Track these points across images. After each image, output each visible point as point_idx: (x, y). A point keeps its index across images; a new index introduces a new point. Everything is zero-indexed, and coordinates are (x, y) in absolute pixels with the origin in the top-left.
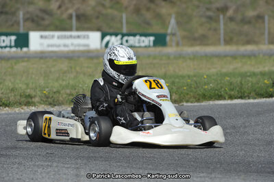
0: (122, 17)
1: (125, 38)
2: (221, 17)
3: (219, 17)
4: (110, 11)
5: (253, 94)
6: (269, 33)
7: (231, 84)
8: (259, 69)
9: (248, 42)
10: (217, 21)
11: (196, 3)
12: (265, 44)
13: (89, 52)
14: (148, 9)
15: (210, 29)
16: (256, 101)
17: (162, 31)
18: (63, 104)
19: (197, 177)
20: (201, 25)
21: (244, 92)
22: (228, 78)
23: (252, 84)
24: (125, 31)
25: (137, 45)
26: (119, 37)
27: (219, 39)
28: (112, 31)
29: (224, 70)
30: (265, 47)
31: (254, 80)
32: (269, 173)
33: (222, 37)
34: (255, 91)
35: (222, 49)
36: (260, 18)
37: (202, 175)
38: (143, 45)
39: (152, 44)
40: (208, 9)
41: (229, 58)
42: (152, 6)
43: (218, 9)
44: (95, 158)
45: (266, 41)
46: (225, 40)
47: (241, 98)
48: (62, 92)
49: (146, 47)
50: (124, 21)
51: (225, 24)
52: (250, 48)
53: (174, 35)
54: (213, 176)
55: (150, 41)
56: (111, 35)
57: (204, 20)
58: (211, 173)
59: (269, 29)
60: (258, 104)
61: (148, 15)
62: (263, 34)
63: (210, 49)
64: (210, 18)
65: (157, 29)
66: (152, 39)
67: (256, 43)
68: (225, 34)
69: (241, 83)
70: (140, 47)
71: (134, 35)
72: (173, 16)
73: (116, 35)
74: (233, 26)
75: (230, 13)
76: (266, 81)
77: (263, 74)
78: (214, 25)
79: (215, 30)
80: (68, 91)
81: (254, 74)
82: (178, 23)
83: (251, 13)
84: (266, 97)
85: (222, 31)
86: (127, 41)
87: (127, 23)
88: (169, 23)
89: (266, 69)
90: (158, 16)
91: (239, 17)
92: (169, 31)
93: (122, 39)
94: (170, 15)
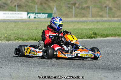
0: (35, 7)
1: (37, 15)
2: (74, 7)
3: (72, 7)
4: (30, 4)
5: (86, 37)
6: (92, 13)
7: (77, 33)
8: (88, 27)
9: (83, 17)
10: (72, 8)
11: (64, 1)
12: (90, 17)
13: (22, 20)
14: (45, 3)
15: (69, 11)
16: (87, 40)
17: (51, 12)
18: (12, 40)
19: (64, 70)
20: (66, 10)
21: (82, 36)
22: (76, 31)
23: (85, 33)
24: (36, 12)
25: (41, 17)
26: (34, 14)
27: (73, 15)
28: (31, 12)
29: (74, 28)
30: (90, 19)
31: (86, 31)
32: (92, 68)
33: (74, 14)
34: (86, 36)
35: (74, 19)
36: (88, 7)
37: (66, 69)
38: (43, 17)
39: (47, 17)
40: (69, 4)
41: (76, 23)
42: (47, 2)
43: (72, 4)
44: (25, 62)
45: (91, 16)
46: (75, 16)
47: (81, 38)
48: (12, 36)
49: (44, 18)
50: (36, 8)
51: (75, 10)
52: (84, 19)
53: (55, 13)
54: (71, 69)
55: (46, 16)
56: (31, 13)
57: (67, 8)
58: (70, 68)
59: (92, 11)
60: (88, 41)
61: (45, 6)
62: (89, 13)
63: (69, 19)
64: (69, 7)
65: (49, 11)
66: (47, 15)
67: (86, 17)
68: (75, 13)
69: (81, 33)
70: (42, 18)
71: (40, 13)
72: (55, 6)
73: (33, 13)
74: (78, 10)
75: (77, 5)
76: (91, 32)
77: (89, 29)
78: (71, 10)
79: (71, 12)
80: (14, 35)
81: (86, 29)
82: (57, 9)
83: (85, 5)
84: (91, 38)
85: (74, 12)
86: (37, 16)
87: (37, 8)
88: (53, 9)
89: (91, 27)
90: (49, 6)
91: (80, 7)
92: (53, 12)
93: (35, 15)
94: (54, 6)
